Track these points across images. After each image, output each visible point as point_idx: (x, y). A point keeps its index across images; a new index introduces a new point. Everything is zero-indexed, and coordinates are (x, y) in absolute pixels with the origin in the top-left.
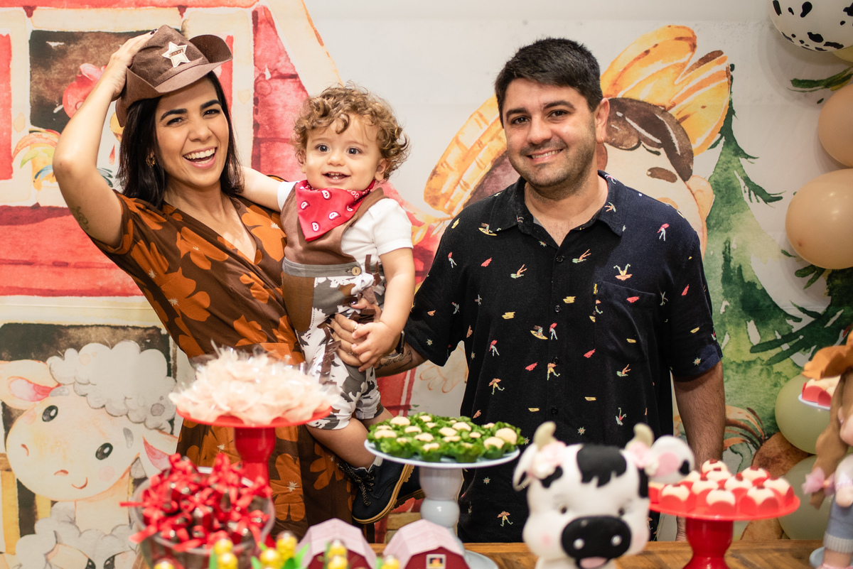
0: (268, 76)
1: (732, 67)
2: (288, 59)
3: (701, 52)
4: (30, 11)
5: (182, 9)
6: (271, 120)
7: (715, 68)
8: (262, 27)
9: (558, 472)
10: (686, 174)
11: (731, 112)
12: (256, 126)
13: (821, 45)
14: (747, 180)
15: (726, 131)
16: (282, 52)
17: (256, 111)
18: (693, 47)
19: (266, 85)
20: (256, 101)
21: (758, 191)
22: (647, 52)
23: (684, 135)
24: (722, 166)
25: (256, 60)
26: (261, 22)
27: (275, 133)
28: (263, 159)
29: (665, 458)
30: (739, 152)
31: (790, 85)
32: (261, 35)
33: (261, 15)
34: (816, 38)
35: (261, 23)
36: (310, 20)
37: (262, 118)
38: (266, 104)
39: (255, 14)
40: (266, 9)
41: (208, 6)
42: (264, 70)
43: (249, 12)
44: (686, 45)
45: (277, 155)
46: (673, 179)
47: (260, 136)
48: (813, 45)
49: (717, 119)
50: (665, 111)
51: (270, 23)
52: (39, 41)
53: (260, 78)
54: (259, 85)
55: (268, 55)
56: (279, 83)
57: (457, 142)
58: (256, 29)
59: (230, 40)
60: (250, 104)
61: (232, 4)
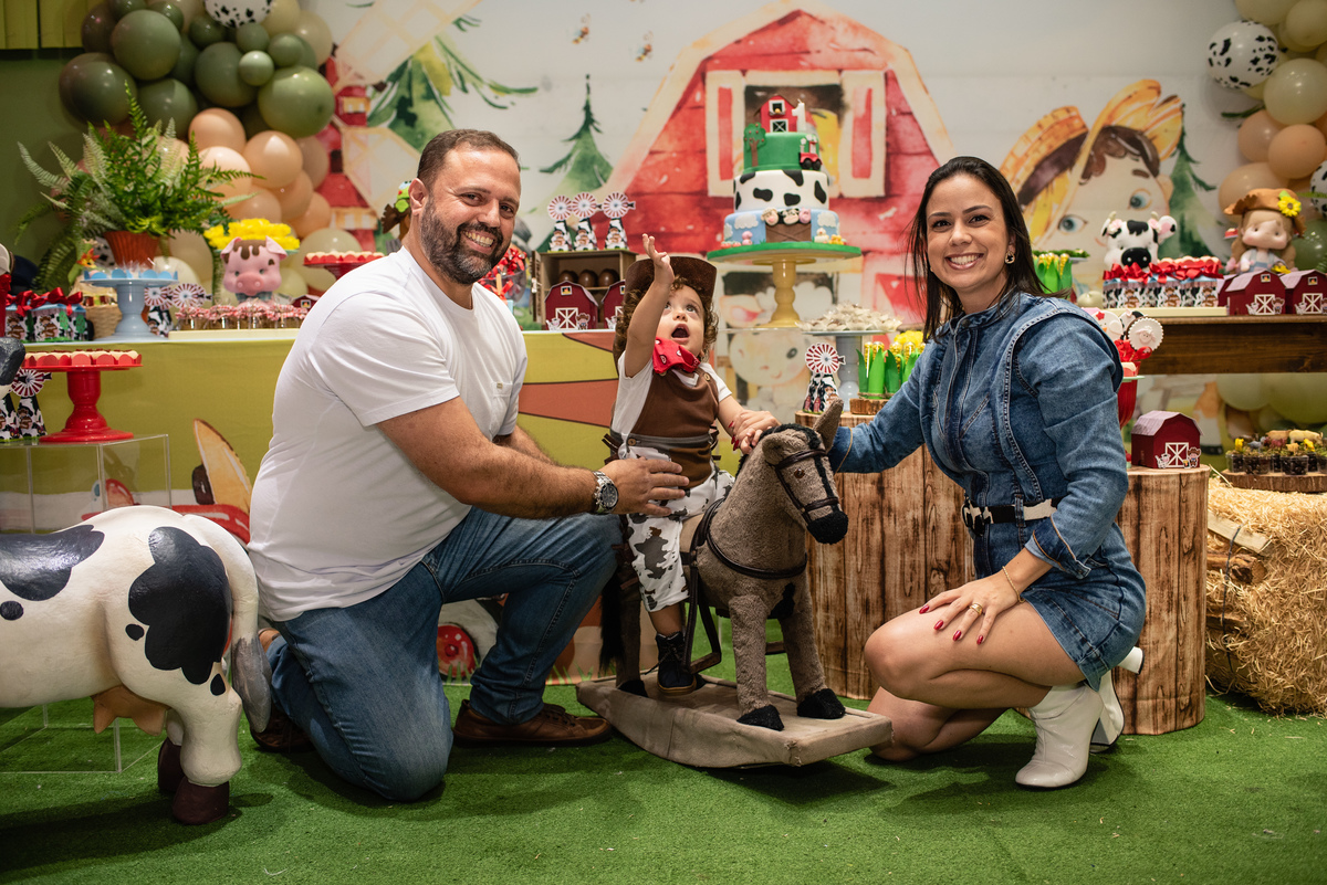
0: (894, 112)
1: (1183, 106)
2: (906, 103)
3: (1164, 96)
4: (744, 72)
5: (840, 71)
6: (896, 141)
7: (1173, 106)
8: (890, 82)
9: (1119, 231)
10: (1155, 173)
11: (1183, 134)
12: (888, 145)
13: (1237, 84)
14: (1194, 177)
15: (1180, 146)
16: (902, 98)
17: (887, 135)
18: (1159, 93)
19: (893, 119)
20: (887, 129)
21: (1201, 184)
22: (1130, 97)
23: (1154, 149)
24: (1179, 168)
25: (888, 104)
26: (890, 79)
27: (899, 149)
28: (891, 166)
29: (1164, 226)
30: (1188, 159)
31: (1220, 116)
32: (890, 88)
33: (890, 75)
34: (1234, 80)
36: (920, 78)
37: (890, 140)
38: (894, 131)
39: (886, 75)
40: (892, 72)
41: (856, 69)
42: (892, 110)
43: (882, 74)
44: (1154, 92)
45: (901, 163)
46: (1146, 175)
47: (890, 151)
48: (1233, 84)
49: (1174, 139)
50: (1141, 133)
51: (895, 80)
52: (750, 92)
53: (890, 115)
54: (889, 119)
55: (894, 100)
56: (901, 118)
57: (1012, 153)
58: (887, 84)
59: (870, 91)
60: (883, 131)
61: (870, 67)
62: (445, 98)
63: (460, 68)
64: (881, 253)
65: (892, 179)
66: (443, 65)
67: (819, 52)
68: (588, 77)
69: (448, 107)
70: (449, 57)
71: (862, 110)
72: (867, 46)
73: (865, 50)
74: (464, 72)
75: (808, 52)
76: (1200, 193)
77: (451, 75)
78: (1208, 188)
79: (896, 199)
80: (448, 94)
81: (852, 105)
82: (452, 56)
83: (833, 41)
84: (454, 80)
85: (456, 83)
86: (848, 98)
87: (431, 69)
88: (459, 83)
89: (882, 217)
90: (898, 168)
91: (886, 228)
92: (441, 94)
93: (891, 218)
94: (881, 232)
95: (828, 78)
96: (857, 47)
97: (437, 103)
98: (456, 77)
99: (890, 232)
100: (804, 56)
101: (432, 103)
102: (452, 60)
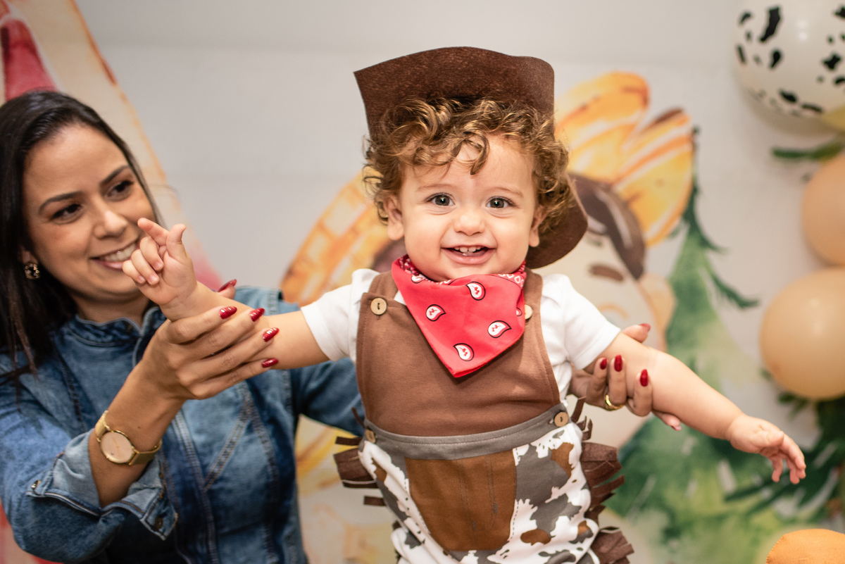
1: (695, 131)
3: (656, 109)
7: (674, 131)
10: (637, 271)
11: (694, 191)
13: (795, 107)
14: (717, 282)
15: (689, 216)
18: (645, 101)
21: (730, 294)
22: (584, 108)
23: (634, 222)
24: (686, 263)
30: (705, 243)
31: (768, 155)
34: (790, 98)
44: (635, 99)
46: (616, 276)
48: (787, 107)
49: (675, 201)
50: (608, 188)
76: (727, 314)
78: (744, 304)
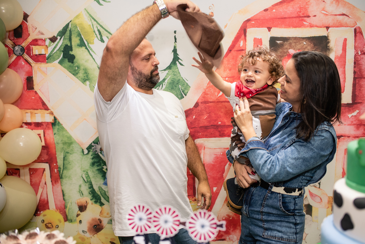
0: (360, 53)
4: (269, 29)
5: (328, 28)
6: (360, 70)
8: (358, 34)
12: (355, 73)
17: (355, 67)
19: (359, 57)
20: (355, 63)
25: (355, 48)
27: (362, 75)
28: (357, 85)
32: (357, 38)
33: (358, 30)
35: (358, 33)
37: (357, 69)
38: (359, 64)
39: (355, 30)
40: (359, 28)
41: (337, 27)
42: (358, 51)
43: (353, 29)
45: (362, 83)
47: (356, 76)
51: (361, 33)
52: (273, 41)
53: (357, 54)
54: (356, 57)
55: (360, 45)
56: (364, 56)
58: (355, 36)
59: (345, 40)
60: (353, 64)
61: (347, 26)
62: (90, 45)
63: (99, 28)
64: (349, 137)
65: (357, 93)
66: (90, 25)
67: (315, 16)
68: (175, 32)
69: (93, 52)
70: (93, 21)
71: (340, 52)
72: (344, 13)
73: (344, 15)
74: (102, 30)
75: (309, 17)
77: (94, 31)
79: (359, 105)
80: (93, 43)
81: (334, 49)
82: (95, 20)
83: (323, 10)
84: (96, 35)
85: (97, 37)
86: (332, 45)
87: (83, 28)
88: (99, 36)
89: (350, 116)
90: (361, 86)
91: (352, 122)
92: (88, 44)
93: (355, 116)
94: (348, 125)
95: (320, 32)
96: (338, 13)
97: (86, 48)
98: (97, 33)
99: (354, 124)
100: (305, 18)
101: (84, 48)
102: (95, 23)
